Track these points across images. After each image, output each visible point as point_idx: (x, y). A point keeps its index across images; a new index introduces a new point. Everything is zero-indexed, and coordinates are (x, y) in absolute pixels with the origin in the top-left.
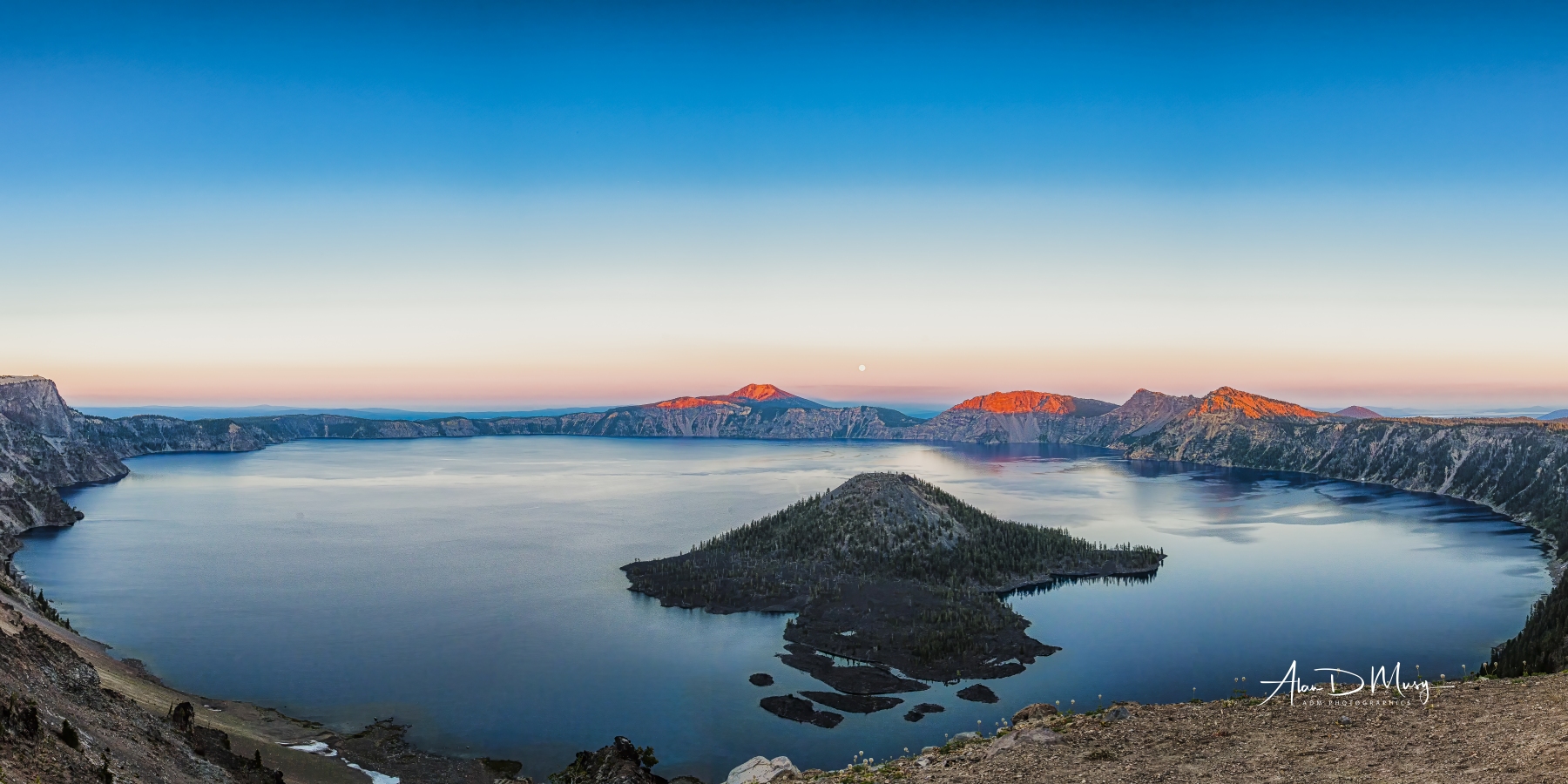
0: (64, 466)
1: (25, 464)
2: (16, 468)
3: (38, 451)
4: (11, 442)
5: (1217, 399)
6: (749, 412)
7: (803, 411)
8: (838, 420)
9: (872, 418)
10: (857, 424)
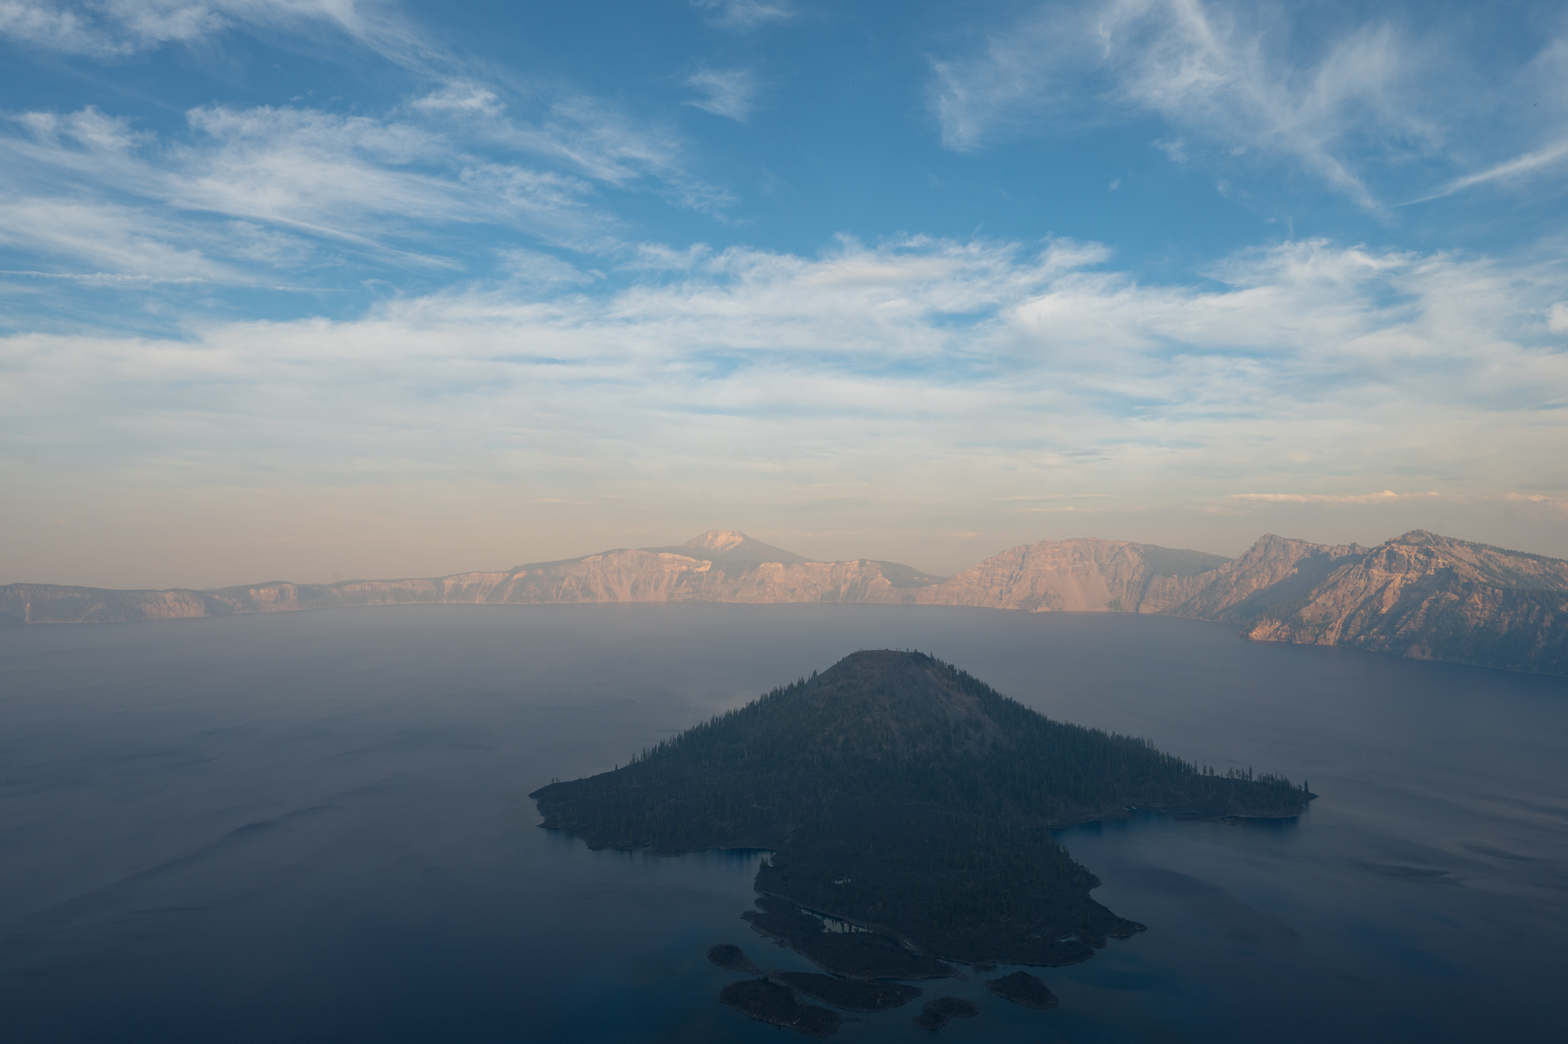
5: (1403, 550)
6: (708, 568)
7: (780, 565)
8: (828, 579)
9: (874, 575)
10: (854, 583)
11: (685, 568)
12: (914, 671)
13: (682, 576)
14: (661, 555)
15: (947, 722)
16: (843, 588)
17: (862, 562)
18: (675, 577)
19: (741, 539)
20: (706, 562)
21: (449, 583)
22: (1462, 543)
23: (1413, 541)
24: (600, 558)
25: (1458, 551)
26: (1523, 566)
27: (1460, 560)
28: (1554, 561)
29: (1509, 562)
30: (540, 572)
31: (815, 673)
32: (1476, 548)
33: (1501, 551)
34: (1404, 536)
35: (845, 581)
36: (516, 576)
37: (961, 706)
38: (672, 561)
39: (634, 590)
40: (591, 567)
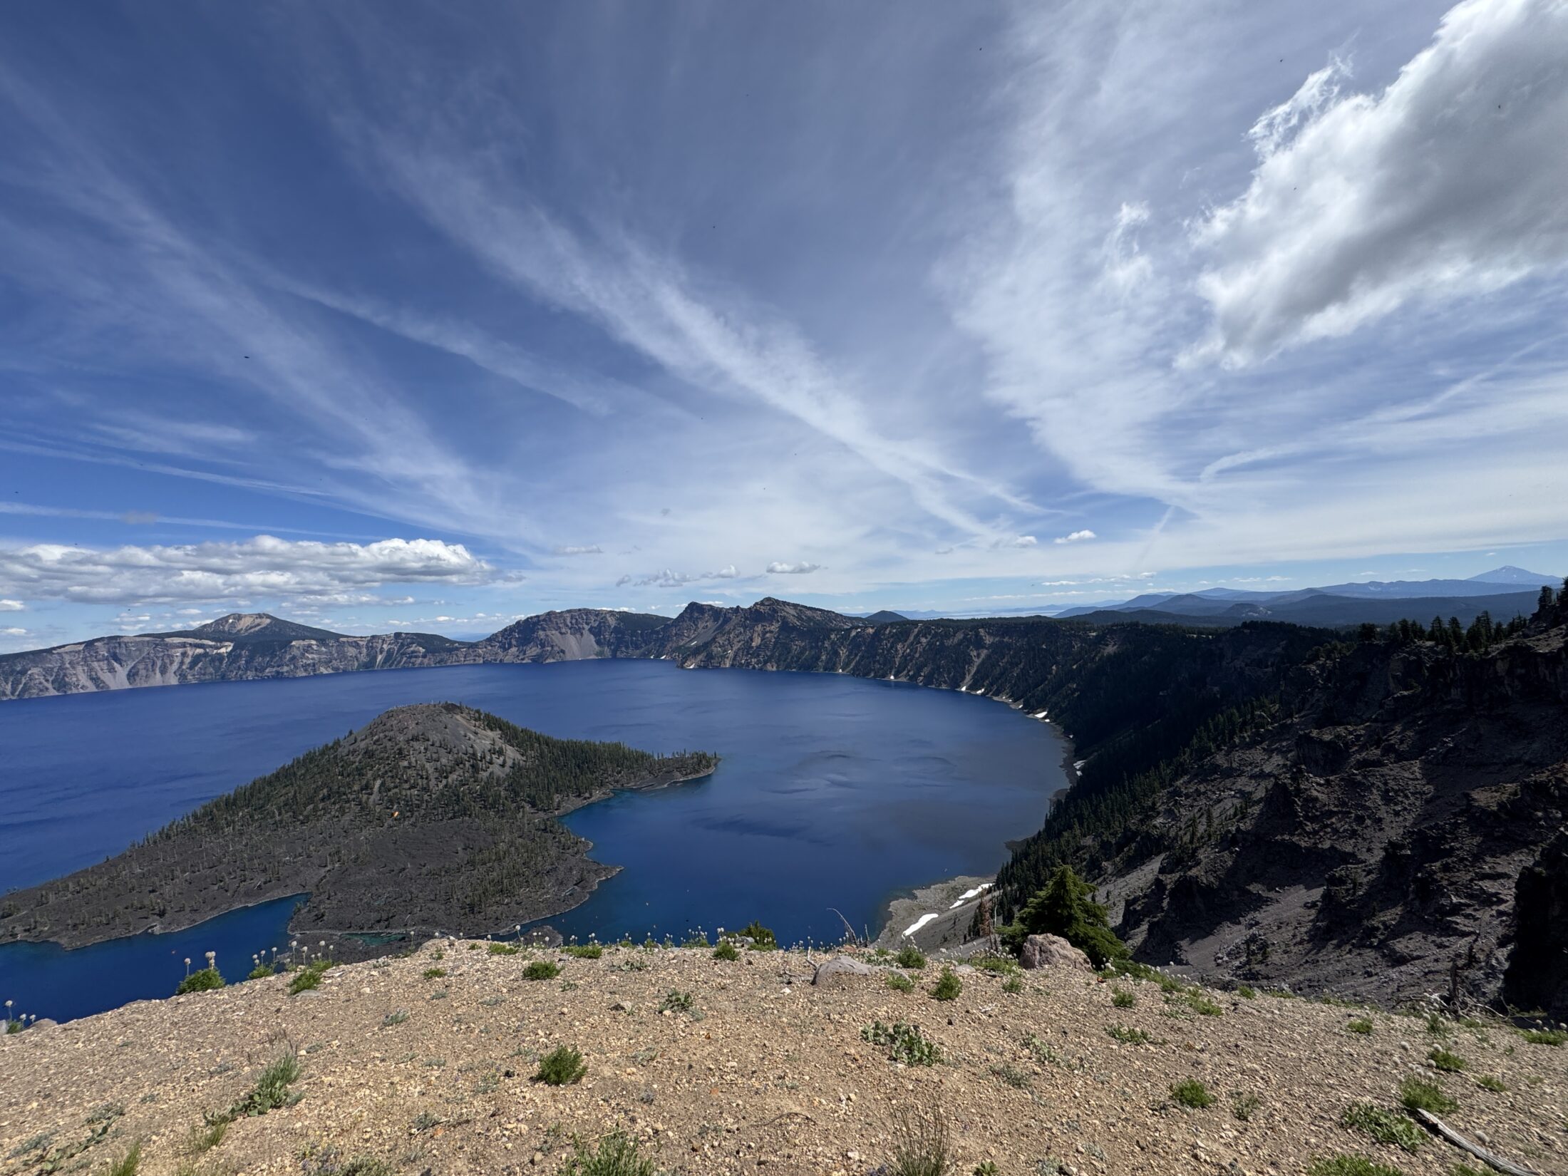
5: (762, 609)
6: (230, 648)
7: (313, 642)
8: (364, 650)
9: (409, 645)
10: (390, 653)
11: (199, 652)
12: (445, 718)
13: (196, 659)
14: (167, 640)
15: (474, 754)
17: (398, 635)
18: (188, 660)
19: (268, 621)
20: (227, 644)
22: (788, 604)
23: (766, 603)
24: (81, 647)
25: (788, 609)
26: (815, 615)
27: (788, 613)
28: (828, 612)
29: (809, 613)
31: (350, 733)
32: (795, 606)
33: (806, 607)
34: (762, 601)
35: (382, 649)
37: (486, 739)
38: (184, 645)
39: (132, 675)
40: (67, 658)
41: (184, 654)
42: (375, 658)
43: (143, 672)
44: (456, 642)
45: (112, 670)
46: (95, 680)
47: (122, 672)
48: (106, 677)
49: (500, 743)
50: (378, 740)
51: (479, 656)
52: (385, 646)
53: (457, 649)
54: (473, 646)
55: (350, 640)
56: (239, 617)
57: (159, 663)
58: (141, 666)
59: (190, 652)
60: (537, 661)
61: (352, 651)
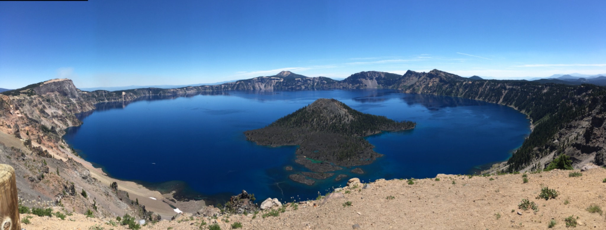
0: (76, 108)
1: (65, 107)
2: (62, 109)
3: (68, 103)
4: (60, 100)
5: (433, 73)
6: (282, 80)
7: (300, 79)
8: (312, 82)
9: (322, 81)
10: (318, 82)
11: (277, 81)
12: (332, 103)
13: (277, 83)
14: (272, 78)
15: (340, 115)
16: (315, 84)
17: (320, 77)
18: (275, 83)
19: (289, 73)
20: (282, 79)
21: (223, 86)
23: (434, 71)
24: (257, 79)
25: (442, 73)
30: (243, 82)
31: (309, 105)
32: (444, 72)
35: (316, 82)
36: (237, 83)
37: (343, 111)
38: (274, 79)
39: (265, 86)
40: (255, 81)
41: (274, 82)
42: (314, 84)
43: (267, 86)
44: (334, 80)
45: (262, 85)
46: (259, 86)
47: (263, 85)
48: (261, 86)
49: (347, 113)
50: (315, 108)
51: (341, 85)
52: (317, 81)
53: (335, 82)
54: (339, 82)
55: (309, 78)
56: (284, 72)
57: (270, 84)
58: (267, 85)
59: (276, 81)
60: (358, 88)
61: (309, 82)
